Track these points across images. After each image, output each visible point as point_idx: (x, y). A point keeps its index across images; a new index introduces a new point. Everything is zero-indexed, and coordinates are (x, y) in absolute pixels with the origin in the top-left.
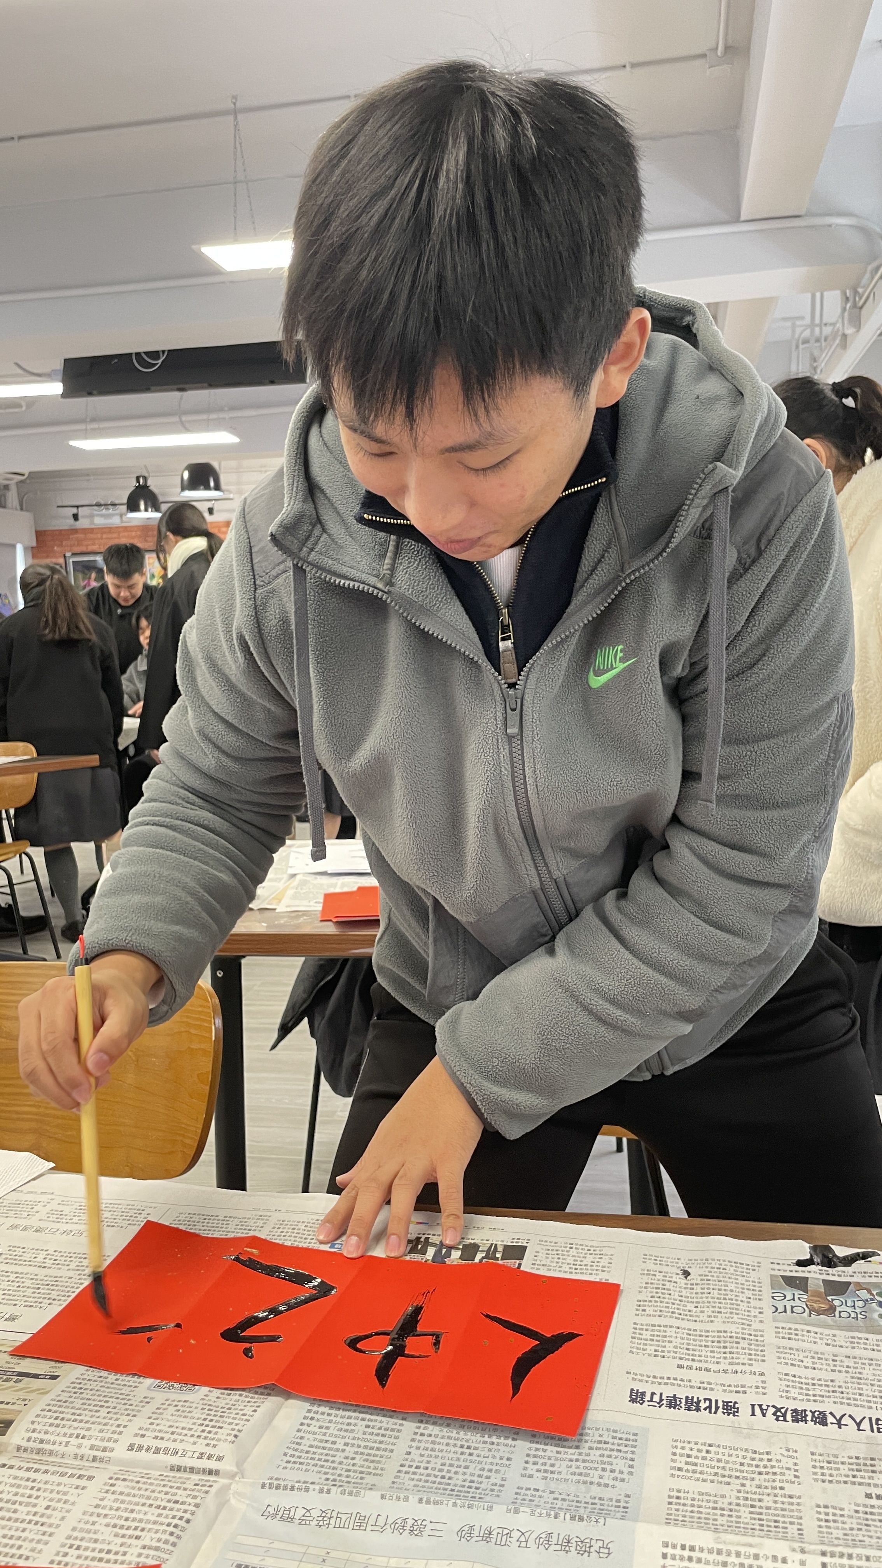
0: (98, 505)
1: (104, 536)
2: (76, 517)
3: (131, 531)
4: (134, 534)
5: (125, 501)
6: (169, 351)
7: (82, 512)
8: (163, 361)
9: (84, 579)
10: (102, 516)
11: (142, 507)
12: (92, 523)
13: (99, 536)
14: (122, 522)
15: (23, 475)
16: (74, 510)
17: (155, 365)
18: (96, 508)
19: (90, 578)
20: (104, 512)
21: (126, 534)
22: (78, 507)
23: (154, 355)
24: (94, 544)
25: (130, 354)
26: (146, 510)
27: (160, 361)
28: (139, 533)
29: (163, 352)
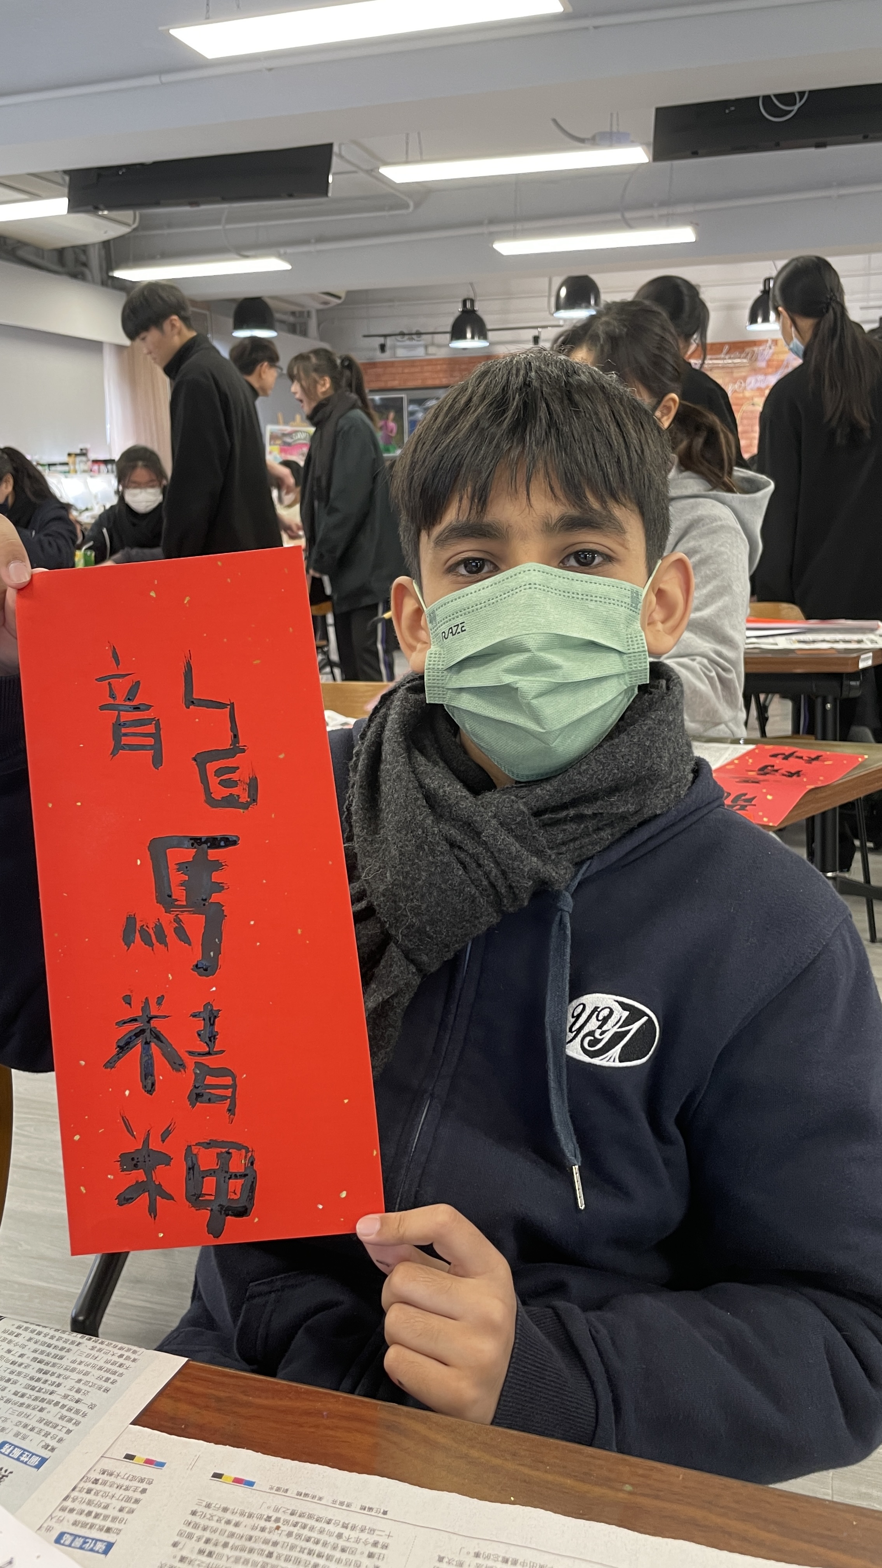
0: (402, 334)
1: (406, 371)
2: (383, 348)
3: (437, 365)
4: (439, 367)
5: (449, 329)
6: (810, 92)
7: (389, 342)
8: (799, 109)
9: (381, 419)
10: (405, 347)
11: (469, 335)
12: (394, 355)
13: (400, 370)
14: (427, 354)
15: (339, 297)
16: (381, 340)
17: (791, 111)
18: (399, 338)
19: (387, 418)
20: (408, 343)
21: (430, 368)
22: (385, 336)
23: (788, 98)
24: (394, 380)
25: (757, 98)
26: (473, 338)
27: (796, 108)
28: (445, 367)
29: (802, 94)
